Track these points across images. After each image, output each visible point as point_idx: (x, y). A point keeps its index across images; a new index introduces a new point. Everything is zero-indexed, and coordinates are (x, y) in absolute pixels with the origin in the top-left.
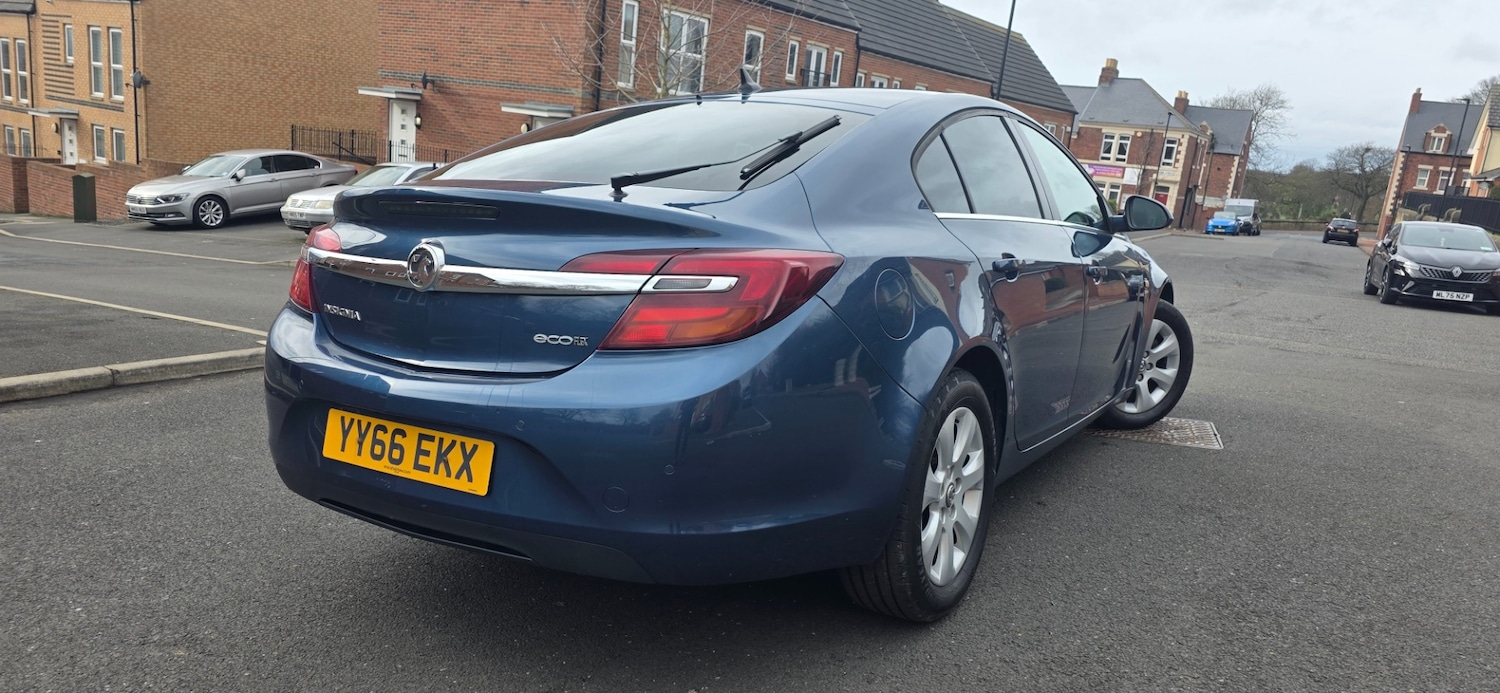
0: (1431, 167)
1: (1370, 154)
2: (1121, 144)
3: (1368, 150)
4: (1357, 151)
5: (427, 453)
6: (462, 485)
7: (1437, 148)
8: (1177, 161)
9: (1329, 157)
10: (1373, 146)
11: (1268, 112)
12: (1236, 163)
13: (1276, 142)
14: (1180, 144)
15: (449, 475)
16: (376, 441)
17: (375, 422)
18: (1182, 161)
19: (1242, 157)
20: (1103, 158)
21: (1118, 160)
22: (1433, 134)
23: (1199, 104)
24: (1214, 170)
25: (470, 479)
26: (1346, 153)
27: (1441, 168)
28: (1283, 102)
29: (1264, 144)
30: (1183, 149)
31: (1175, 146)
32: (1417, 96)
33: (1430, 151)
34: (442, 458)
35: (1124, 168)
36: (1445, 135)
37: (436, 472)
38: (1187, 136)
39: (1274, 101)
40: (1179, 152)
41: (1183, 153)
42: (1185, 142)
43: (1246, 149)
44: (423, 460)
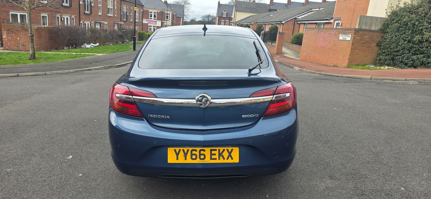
0: (224, 21)
1: (210, 17)
2: (154, 15)
3: (209, 16)
4: (207, 16)
5: (215, 154)
6: (230, 161)
7: (224, 16)
8: (169, 19)
9: (201, 18)
10: (210, 15)
11: (186, 6)
12: (181, 20)
13: (189, 14)
14: (170, 15)
15: (224, 159)
16: (192, 155)
17: (190, 149)
18: (171, 20)
19: (183, 18)
20: (150, 19)
21: (154, 19)
22: (224, 12)
23: (169, 3)
24: (177, 21)
25: (232, 159)
26: (205, 17)
27: (226, 21)
28: (189, 3)
29: (186, 14)
30: (171, 16)
31: (168, 15)
32: (219, 2)
33: (223, 17)
34: (220, 155)
35: (156, 21)
36: (226, 12)
37: (219, 159)
38: (171, 13)
39: (187, 2)
40: (170, 17)
41: (171, 17)
42: (171, 14)
43: (183, 15)
44: (213, 157)
